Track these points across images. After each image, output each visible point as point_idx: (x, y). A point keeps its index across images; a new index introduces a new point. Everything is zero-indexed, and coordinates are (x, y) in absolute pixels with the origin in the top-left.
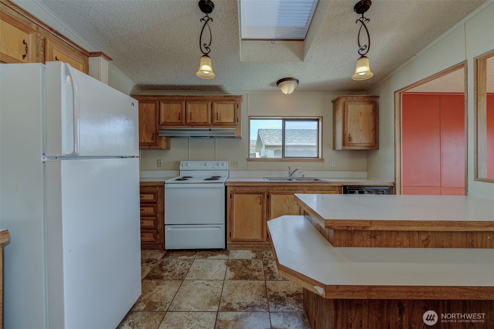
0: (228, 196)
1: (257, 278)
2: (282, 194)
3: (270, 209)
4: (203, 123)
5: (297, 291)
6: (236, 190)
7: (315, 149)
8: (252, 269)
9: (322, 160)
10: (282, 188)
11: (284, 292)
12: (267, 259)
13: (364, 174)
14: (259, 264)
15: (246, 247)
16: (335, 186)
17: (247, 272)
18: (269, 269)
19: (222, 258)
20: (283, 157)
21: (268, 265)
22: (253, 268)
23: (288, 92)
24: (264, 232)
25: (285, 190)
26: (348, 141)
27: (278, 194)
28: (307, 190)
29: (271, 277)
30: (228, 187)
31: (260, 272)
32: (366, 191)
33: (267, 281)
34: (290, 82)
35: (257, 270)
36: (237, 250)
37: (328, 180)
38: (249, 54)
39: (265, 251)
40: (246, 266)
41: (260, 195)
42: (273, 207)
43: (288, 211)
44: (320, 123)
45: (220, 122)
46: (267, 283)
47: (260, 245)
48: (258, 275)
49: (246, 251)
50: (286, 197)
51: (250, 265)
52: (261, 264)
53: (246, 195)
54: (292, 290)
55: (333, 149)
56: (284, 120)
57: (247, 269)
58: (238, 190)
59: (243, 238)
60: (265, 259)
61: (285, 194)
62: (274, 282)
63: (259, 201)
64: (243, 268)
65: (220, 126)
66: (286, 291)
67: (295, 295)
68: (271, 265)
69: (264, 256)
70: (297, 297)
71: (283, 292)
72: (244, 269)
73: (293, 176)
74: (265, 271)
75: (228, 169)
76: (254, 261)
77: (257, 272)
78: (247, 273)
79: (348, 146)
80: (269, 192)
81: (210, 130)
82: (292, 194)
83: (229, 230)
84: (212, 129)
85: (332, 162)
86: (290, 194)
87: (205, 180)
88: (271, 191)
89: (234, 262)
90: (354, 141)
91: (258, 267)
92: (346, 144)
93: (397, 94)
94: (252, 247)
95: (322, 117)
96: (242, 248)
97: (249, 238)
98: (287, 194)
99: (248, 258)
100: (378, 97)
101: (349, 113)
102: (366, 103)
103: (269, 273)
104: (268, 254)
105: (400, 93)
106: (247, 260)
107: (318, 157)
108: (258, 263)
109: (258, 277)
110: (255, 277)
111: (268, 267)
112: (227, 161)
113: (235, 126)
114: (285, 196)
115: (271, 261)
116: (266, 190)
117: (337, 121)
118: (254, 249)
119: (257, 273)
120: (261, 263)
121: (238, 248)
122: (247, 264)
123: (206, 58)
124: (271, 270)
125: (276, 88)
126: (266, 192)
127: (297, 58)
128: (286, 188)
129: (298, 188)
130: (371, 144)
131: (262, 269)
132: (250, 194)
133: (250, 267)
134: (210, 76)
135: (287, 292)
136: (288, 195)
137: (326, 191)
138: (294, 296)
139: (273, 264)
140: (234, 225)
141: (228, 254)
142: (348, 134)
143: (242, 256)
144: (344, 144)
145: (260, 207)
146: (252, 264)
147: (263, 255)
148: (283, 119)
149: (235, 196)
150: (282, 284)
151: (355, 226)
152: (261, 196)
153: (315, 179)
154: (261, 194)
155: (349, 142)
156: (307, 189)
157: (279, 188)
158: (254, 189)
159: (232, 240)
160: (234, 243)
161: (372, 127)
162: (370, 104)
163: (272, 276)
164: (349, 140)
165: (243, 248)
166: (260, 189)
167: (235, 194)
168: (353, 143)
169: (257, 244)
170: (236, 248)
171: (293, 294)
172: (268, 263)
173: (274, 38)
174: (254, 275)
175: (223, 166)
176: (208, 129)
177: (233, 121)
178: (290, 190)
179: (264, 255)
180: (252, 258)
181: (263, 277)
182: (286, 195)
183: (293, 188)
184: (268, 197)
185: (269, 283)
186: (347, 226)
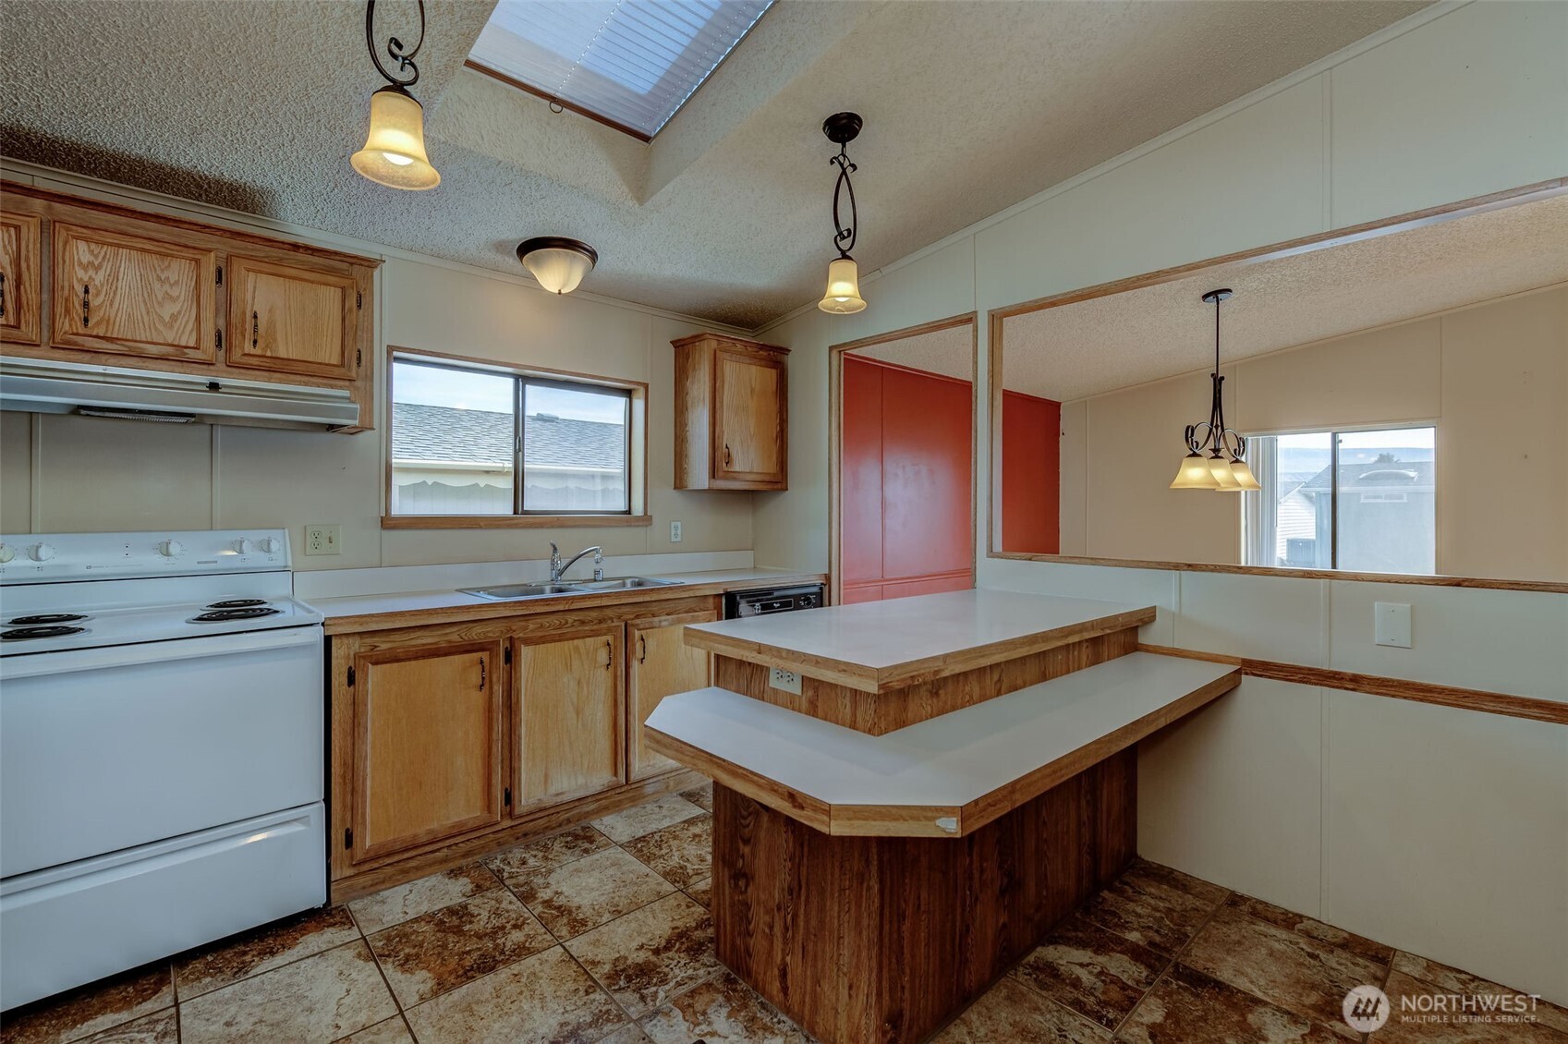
0: (339, 679)
1: (529, 949)
2: (560, 638)
3: (518, 701)
4: (170, 350)
5: (673, 929)
6: (376, 647)
7: (620, 486)
8: (488, 931)
9: (646, 519)
10: (555, 620)
11: (642, 947)
12: (522, 879)
13: (747, 558)
14: (504, 905)
15: (417, 868)
16: (706, 596)
17: (474, 947)
18: (550, 907)
19: (331, 946)
20: (515, 513)
21: (539, 895)
22: (489, 926)
23: (564, 286)
24: (493, 790)
25: (567, 623)
26: (724, 464)
27: (544, 643)
28: (632, 617)
29: (575, 926)
30: (334, 641)
31: (526, 928)
32: (776, 603)
33: (567, 944)
34: (575, 257)
35: (509, 926)
36: (377, 892)
37: (688, 581)
38: (459, 117)
39: (499, 857)
40: (458, 931)
41: (480, 654)
42: (526, 689)
43: (578, 694)
44: (639, 404)
45: (269, 354)
46: (574, 948)
47: (476, 842)
48: (523, 939)
49: (420, 882)
50: (572, 647)
51: (471, 922)
52: (511, 903)
53: (421, 662)
54: (658, 933)
55: (675, 488)
56: (522, 380)
57: (470, 936)
58: (384, 646)
59: (407, 833)
60: (514, 881)
61: (567, 640)
62: (592, 935)
63: (475, 677)
64: (451, 939)
65: (266, 374)
66: (644, 941)
67: (677, 940)
68: (548, 890)
69: (506, 875)
70: (683, 943)
71: (637, 949)
72: (458, 942)
73: (568, 575)
74: (540, 918)
75: (290, 563)
76: (478, 900)
77: (513, 932)
78: (479, 949)
79: (725, 478)
80: (511, 638)
81: (214, 387)
82: (590, 636)
83: (343, 820)
84: (222, 381)
85: (673, 524)
86: (583, 637)
87: (200, 619)
88: (521, 635)
89: (397, 936)
90: (738, 466)
91: (507, 915)
92: (721, 474)
93: (835, 353)
94: (445, 860)
95: (646, 386)
96: (400, 877)
97: (434, 825)
98: (573, 639)
99: (446, 903)
100: (785, 351)
101: (726, 387)
102: (763, 363)
103: (558, 916)
104: (515, 862)
105: (840, 352)
106: (448, 908)
107: (629, 512)
108: (499, 901)
109: (527, 944)
110: (519, 947)
111: (544, 902)
112: (287, 531)
113: (347, 383)
114: (567, 645)
115: (539, 880)
116: (502, 632)
117: (689, 404)
118: (452, 865)
119: (517, 936)
120: (509, 899)
121: (383, 882)
122: (455, 921)
123: (395, 100)
124: (561, 906)
125: (511, 261)
126: (503, 640)
127: (625, 189)
128: (571, 618)
129: (609, 612)
130: (774, 475)
131: (526, 916)
132: (439, 656)
133: (475, 927)
134: (403, 178)
135: (650, 943)
136: (576, 641)
137: (684, 615)
138: (675, 944)
139: (554, 887)
140: (368, 793)
141: (347, 920)
142: (724, 446)
143: (419, 904)
144: (713, 474)
145: (478, 698)
146: (479, 915)
147: (498, 871)
148: (517, 377)
149: (374, 677)
150: (620, 930)
151: (923, 674)
152: (485, 656)
153: (637, 580)
154: (482, 650)
155: (726, 469)
156: (632, 614)
157: (546, 621)
158: (454, 636)
159: (359, 855)
160: (366, 867)
161: (774, 430)
162: (771, 368)
163: (575, 920)
164: (727, 463)
165: (405, 875)
166: (477, 633)
167: (374, 664)
168: (734, 472)
169: (462, 842)
170: (372, 885)
171: (668, 941)
172: (532, 889)
173: (559, 95)
174: (509, 944)
175: (269, 551)
176: (205, 379)
177: (335, 360)
178: (583, 623)
179: (501, 871)
180: (464, 895)
181: (545, 936)
182: (571, 642)
183: (594, 614)
184: (510, 657)
185: (579, 946)
186: (912, 677)
